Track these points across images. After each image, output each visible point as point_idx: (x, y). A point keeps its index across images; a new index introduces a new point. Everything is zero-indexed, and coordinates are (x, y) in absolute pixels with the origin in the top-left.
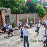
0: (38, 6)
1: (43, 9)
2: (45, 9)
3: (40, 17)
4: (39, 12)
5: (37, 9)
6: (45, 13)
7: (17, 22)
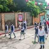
0: (29, 2)
1: (35, 6)
2: (38, 7)
3: (32, 16)
4: (31, 10)
5: (29, 7)
6: (38, 12)
7: (1, 24)
